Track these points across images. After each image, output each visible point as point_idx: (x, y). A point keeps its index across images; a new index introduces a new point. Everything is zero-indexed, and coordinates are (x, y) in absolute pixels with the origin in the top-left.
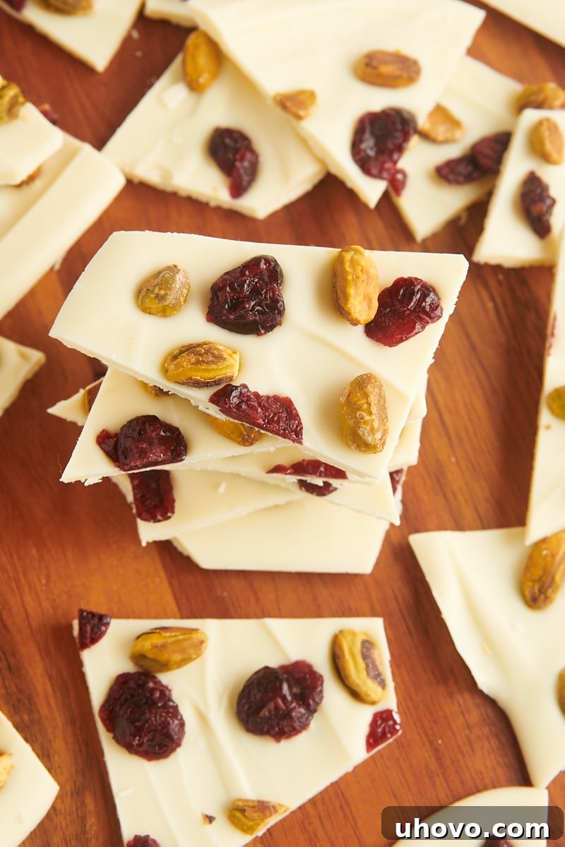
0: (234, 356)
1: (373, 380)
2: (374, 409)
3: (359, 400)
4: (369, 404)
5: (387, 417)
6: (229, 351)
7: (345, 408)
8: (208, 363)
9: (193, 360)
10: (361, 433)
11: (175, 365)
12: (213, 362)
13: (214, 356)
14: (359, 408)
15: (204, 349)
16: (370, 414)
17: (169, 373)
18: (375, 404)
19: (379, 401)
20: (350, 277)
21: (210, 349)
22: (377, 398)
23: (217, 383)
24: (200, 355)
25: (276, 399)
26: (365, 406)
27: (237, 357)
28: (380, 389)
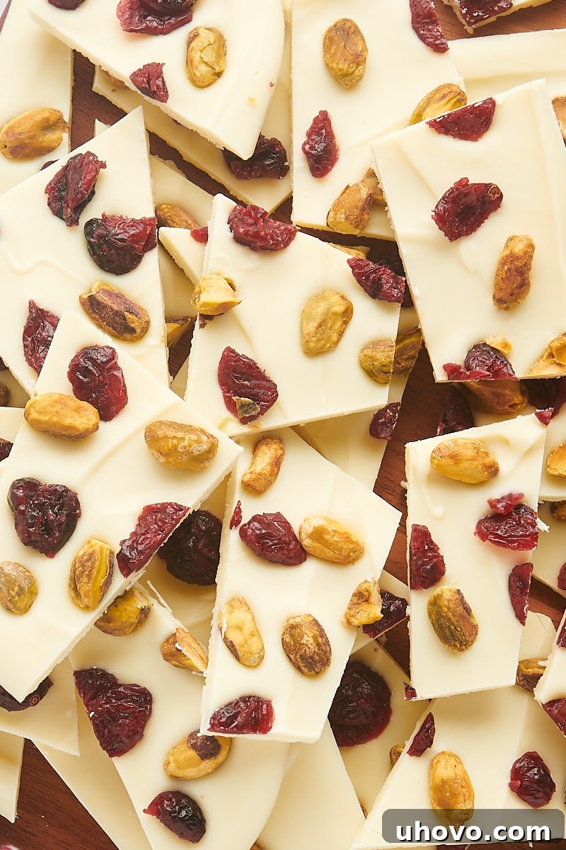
0: (92, 543)
1: (153, 428)
2: (180, 435)
3: (168, 445)
4: (175, 437)
5: (190, 426)
6: (87, 546)
7: (171, 460)
8: (92, 568)
9: (86, 580)
10: (197, 453)
11: (86, 597)
12: (93, 563)
13: (88, 560)
14: (175, 447)
15: (79, 567)
16: (183, 439)
17: (91, 606)
18: (176, 432)
19: (174, 428)
20: (55, 419)
21: (80, 561)
22: (171, 429)
23: (112, 566)
24: (83, 572)
25: (142, 519)
26: (175, 441)
27: (94, 542)
28: (164, 424)
